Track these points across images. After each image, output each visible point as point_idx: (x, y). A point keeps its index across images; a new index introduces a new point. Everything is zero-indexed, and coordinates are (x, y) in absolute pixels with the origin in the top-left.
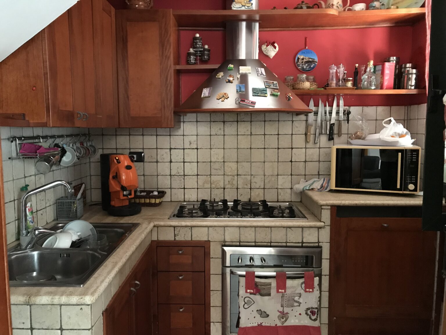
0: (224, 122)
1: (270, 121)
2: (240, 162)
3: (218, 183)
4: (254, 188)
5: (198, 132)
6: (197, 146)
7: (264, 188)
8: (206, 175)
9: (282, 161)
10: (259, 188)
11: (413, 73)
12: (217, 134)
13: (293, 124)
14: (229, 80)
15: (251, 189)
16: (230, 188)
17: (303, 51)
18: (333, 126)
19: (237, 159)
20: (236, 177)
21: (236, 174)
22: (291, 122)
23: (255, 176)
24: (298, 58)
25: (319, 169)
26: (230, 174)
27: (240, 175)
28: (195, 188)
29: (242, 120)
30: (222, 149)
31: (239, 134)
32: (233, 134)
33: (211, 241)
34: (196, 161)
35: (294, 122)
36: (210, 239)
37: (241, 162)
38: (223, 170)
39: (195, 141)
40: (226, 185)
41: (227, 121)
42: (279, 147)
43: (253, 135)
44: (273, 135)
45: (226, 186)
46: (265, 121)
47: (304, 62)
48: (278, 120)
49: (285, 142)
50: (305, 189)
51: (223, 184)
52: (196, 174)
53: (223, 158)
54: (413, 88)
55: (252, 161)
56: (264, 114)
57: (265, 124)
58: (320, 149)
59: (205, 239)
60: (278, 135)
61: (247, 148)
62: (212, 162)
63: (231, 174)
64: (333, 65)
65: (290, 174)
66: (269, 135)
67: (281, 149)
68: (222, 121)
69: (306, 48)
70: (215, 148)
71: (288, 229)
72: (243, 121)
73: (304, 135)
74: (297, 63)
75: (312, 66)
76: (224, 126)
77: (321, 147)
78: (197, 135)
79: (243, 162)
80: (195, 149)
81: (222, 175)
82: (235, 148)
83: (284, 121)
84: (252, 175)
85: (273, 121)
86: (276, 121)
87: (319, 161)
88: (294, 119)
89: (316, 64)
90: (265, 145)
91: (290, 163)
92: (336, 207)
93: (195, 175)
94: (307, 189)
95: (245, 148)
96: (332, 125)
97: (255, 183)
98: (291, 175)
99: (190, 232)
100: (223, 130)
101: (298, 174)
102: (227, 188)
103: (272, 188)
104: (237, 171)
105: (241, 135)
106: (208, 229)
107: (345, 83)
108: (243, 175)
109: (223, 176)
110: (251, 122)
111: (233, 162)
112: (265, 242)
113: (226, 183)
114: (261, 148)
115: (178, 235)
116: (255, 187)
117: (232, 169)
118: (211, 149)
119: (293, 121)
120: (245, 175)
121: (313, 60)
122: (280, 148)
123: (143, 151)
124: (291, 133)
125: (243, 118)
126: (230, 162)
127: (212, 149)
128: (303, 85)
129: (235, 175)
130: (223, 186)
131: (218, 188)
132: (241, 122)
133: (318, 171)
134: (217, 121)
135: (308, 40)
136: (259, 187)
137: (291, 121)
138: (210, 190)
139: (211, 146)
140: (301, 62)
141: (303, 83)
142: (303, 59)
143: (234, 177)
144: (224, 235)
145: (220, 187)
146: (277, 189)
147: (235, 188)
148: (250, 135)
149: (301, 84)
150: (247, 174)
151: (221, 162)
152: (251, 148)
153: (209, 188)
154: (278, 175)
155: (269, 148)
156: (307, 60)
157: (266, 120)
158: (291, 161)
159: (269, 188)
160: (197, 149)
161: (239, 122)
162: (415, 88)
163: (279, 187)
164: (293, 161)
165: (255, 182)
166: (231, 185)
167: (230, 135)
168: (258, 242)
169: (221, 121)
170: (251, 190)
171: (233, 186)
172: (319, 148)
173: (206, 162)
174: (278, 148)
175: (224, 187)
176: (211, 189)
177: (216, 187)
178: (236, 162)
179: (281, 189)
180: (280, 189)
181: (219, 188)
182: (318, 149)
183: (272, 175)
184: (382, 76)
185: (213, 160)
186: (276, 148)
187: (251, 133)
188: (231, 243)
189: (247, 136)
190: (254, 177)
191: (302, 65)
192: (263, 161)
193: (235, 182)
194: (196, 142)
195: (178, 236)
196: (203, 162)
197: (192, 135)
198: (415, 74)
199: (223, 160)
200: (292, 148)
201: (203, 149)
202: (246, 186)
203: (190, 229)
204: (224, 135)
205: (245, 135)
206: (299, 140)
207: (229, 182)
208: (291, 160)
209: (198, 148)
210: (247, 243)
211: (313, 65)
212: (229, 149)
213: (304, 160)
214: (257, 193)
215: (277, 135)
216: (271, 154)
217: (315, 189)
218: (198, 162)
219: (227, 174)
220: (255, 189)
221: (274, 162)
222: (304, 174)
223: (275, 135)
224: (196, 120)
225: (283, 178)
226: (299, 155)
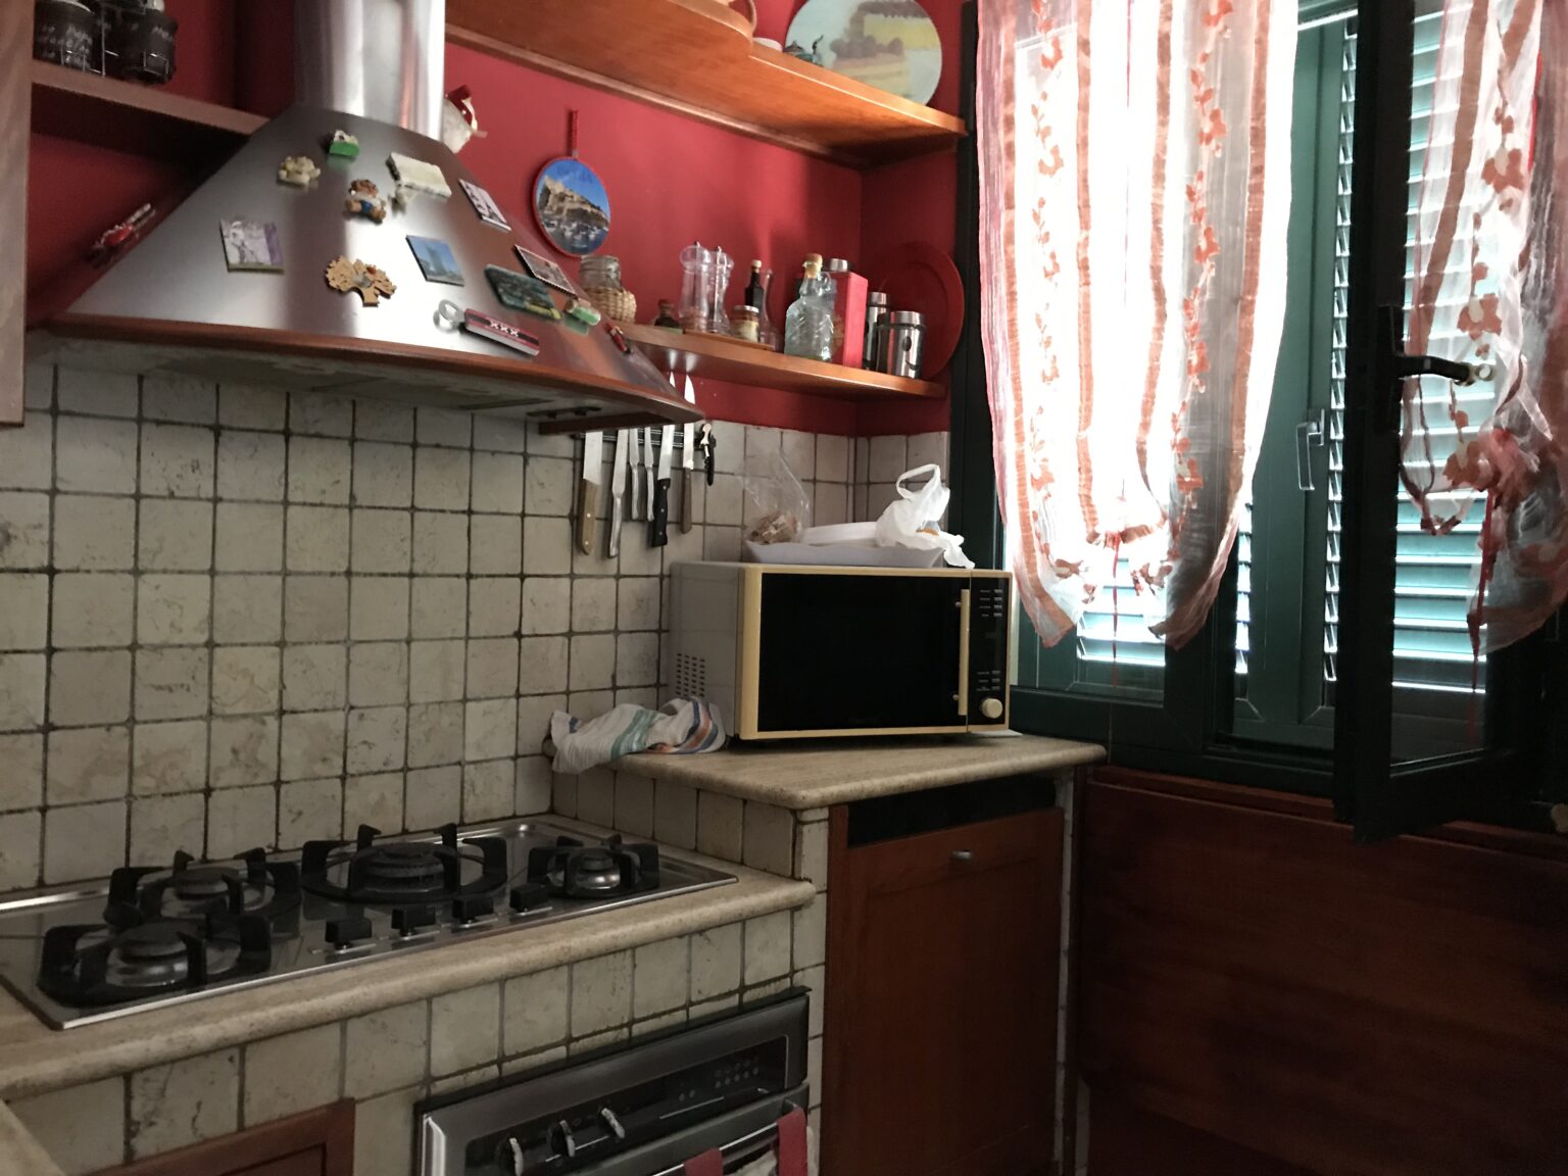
0: (217, 430)
1: (438, 446)
2: (295, 644)
3: (173, 766)
4: (361, 775)
5: (61, 473)
6: (51, 557)
7: (406, 769)
8: (99, 726)
9: (483, 634)
10: (383, 768)
12: (177, 493)
13: (528, 469)
14: (363, 203)
15: (343, 778)
16: (241, 787)
17: (564, 163)
19: (278, 627)
20: (272, 723)
21: (274, 706)
22: (521, 459)
23: (366, 712)
24: (547, 192)
25: (616, 663)
26: (240, 709)
27: (294, 712)
28: (30, 809)
29: (312, 431)
30: (202, 572)
31: (291, 498)
32: (265, 497)
33: (356, 1097)
34: (43, 644)
35: (531, 461)
36: (350, 1091)
37: (301, 643)
38: (206, 690)
39: (40, 526)
40: (220, 769)
41: (231, 429)
42: (474, 571)
43: (361, 507)
44: (449, 515)
45: (218, 779)
46: (415, 446)
47: (565, 212)
48: (468, 445)
49: (495, 548)
50: (622, 750)
51: (202, 768)
52: (41, 721)
53: (206, 626)
55: (355, 636)
56: (412, 413)
57: (414, 458)
58: (622, 581)
60: (470, 512)
61: (333, 574)
62: (141, 647)
63: (249, 710)
64: (698, 244)
65: (513, 692)
66: (431, 511)
67: (479, 580)
68: (205, 426)
69: (569, 154)
70: (165, 571)
71: (696, 938)
72: (319, 436)
73: (566, 522)
74: (542, 208)
75: (592, 236)
76: (216, 453)
77: (622, 572)
78: (53, 492)
79: (310, 643)
80: (40, 571)
81: (201, 718)
82: (270, 573)
83: (493, 453)
84: (352, 708)
85: (449, 448)
86: (461, 449)
87: (616, 632)
88: (530, 450)
89: (606, 229)
90: (412, 560)
91: (515, 641)
92: (846, 807)
93: (31, 732)
94: (635, 747)
95: (320, 573)
96: (660, 485)
97: (365, 747)
98: (518, 695)
99: (236, 1079)
100: (212, 472)
101: (542, 691)
102: (222, 789)
103: (438, 766)
104: (281, 693)
105: (304, 504)
106: (344, 1031)
108: (310, 711)
109: (203, 724)
110: (353, 441)
111: (259, 644)
113: (222, 756)
114: (394, 575)
115: (152, 1124)
116: (363, 769)
117: (252, 681)
118: (137, 572)
119: (526, 457)
120: (316, 711)
121: (595, 211)
122: (477, 576)
124: (520, 510)
125: (317, 421)
126: (243, 645)
127: (143, 573)
129: (268, 714)
130: (201, 783)
131: (171, 795)
132: (305, 440)
133: (611, 672)
134: (180, 424)
135: (579, 123)
136: (385, 764)
137: (521, 454)
138: (123, 807)
139: (141, 555)
140: (555, 208)
142: (562, 198)
143: (264, 723)
144: (428, 1043)
145: (188, 783)
146: (458, 768)
147: (264, 784)
148: (346, 506)
150: (329, 705)
151: (194, 647)
152: (349, 573)
153: (117, 800)
154: (465, 700)
155: (429, 571)
156: (577, 206)
157: (421, 440)
158: (519, 635)
159: (426, 768)
160: (51, 571)
161: (293, 440)
163: (470, 756)
164: (524, 631)
165: (365, 742)
166: (247, 766)
167: (246, 502)
168: (578, 1039)
169: (199, 426)
170: (343, 785)
171: (256, 775)
172: (618, 577)
173: (103, 649)
174: (469, 576)
175: (207, 783)
176: (129, 804)
177: (164, 789)
178: (277, 644)
179: (478, 765)
180: (472, 767)
181: (177, 794)
182: (612, 582)
183: (441, 702)
185: (147, 636)
186: (458, 576)
187: (352, 497)
188: (461, 1077)
189: (331, 510)
190: (361, 716)
191: (560, 221)
192: (404, 635)
193: (267, 754)
194: (45, 534)
195: (153, 1129)
196: (89, 649)
197: (19, 490)
198: (918, 327)
199: (204, 638)
200: (523, 577)
201: (88, 571)
202: (320, 769)
203: (231, 1059)
204: (216, 500)
205: (322, 505)
206: (549, 541)
207: (235, 751)
208: (516, 628)
209: (57, 565)
211: (597, 231)
212: (242, 573)
213: (565, 629)
214: (374, 797)
215: (463, 512)
216: (439, 601)
217: (664, 744)
218: (50, 651)
219: (228, 711)
220: (363, 779)
221: (452, 639)
222: (563, 689)
223: (456, 512)
224: (48, 403)
225: (485, 714)
226: (548, 605)
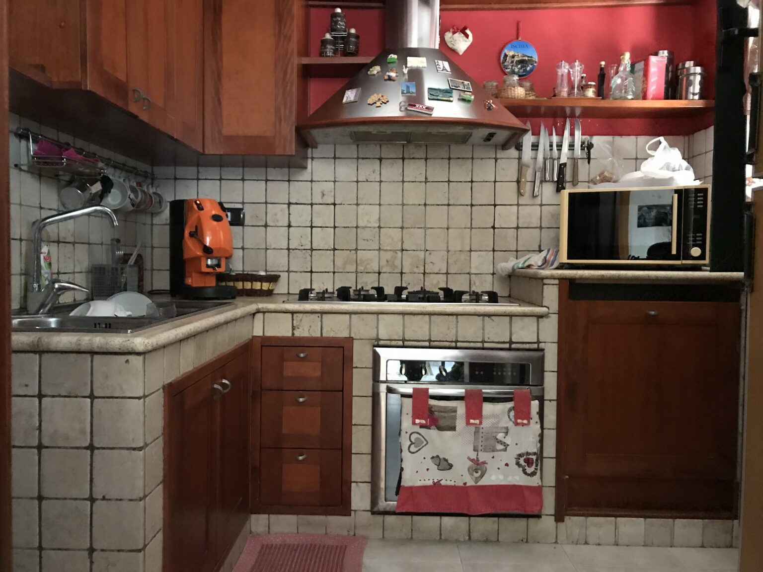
0: (381, 159)
1: (459, 158)
2: (407, 228)
3: (368, 264)
4: (430, 273)
5: (336, 176)
6: (335, 201)
7: (447, 273)
8: (348, 250)
9: (477, 227)
10: (438, 272)
11: (697, 73)
12: (369, 180)
13: (497, 164)
14: (389, 76)
15: (424, 273)
16: (389, 273)
17: (515, 43)
18: (564, 168)
19: (401, 222)
20: (399, 253)
21: (400, 248)
22: (494, 160)
23: (432, 252)
24: (506, 56)
25: (541, 241)
26: (389, 248)
27: (406, 250)
28: (330, 272)
29: (412, 157)
30: (377, 205)
31: (405, 180)
32: (396, 180)
33: (354, 338)
34: (333, 226)
35: (498, 161)
36: (353, 335)
37: (409, 228)
38: (378, 242)
39: (331, 191)
40: (383, 267)
41: (385, 159)
42: (473, 203)
43: (429, 182)
44: (463, 183)
45: (382, 269)
46: (449, 159)
47: (515, 62)
48: (471, 156)
49: (483, 195)
50: (515, 267)
51: (378, 265)
52: (333, 247)
53: (378, 221)
54: (697, 97)
55: (428, 226)
56: (448, 147)
57: (449, 163)
58: (543, 207)
59: (345, 334)
60: (472, 182)
61: (419, 205)
62: (359, 227)
63: (391, 248)
64: (563, 61)
65: (491, 249)
66: (456, 182)
67: (476, 207)
68: (377, 158)
69: (518, 39)
70: (365, 204)
71: (486, 318)
72: (413, 158)
73: (516, 183)
74: (503, 63)
75: (528, 69)
76: (380, 167)
77: (543, 203)
78: (335, 182)
79: (412, 228)
80: (331, 204)
81: (377, 250)
82: (398, 205)
83: (482, 159)
84: (427, 250)
85: (463, 158)
86: (468, 158)
87: (541, 228)
88: (498, 157)
89: (535, 65)
90: (449, 200)
91: (492, 230)
92: (568, 281)
93: (330, 250)
94: (520, 266)
95: (415, 205)
96: (562, 167)
97: (431, 264)
98: (494, 251)
99: (320, 323)
100: (379, 173)
101: (505, 250)
102: (384, 273)
103: (460, 274)
104: (402, 244)
105: (409, 182)
106: (350, 318)
107: (584, 91)
108: (412, 250)
109: (377, 252)
110: (426, 159)
111: (395, 228)
112: (446, 341)
113: (383, 262)
114: (442, 205)
115: (298, 328)
116: (431, 271)
117: (393, 239)
118: (357, 205)
119: (496, 159)
120: (414, 250)
121: (529, 58)
122: (475, 205)
123: (243, 207)
124: (494, 180)
125: (413, 154)
126: (390, 228)
127: (359, 205)
128: (513, 92)
129: (398, 250)
130: (377, 270)
131: (368, 273)
132: (409, 160)
133: (538, 244)
134: (369, 158)
135: (521, 25)
136: (440, 271)
137: (494, 158)
138: (354, 275)
139: (358, 200)
140: (510, 62)
141: (513, 88)
142: (513, 57)
143: (396, 253)
144: (377, 328)
145: (373, 270)
146: (468, 275)
147: (397, 273)
148: (424, 182)
149: (509, 90)
150: (419, 249)
151: (374, 228)
152: (425, 205)
153: (353, 272)
154: (471, 251)
155: (455, 204)
156: (521, 58)
157: (452, 157)
158: (494, 228)
159: (456, 274)
160: (334, 204)
161: (405, 160)
162: (700, 98)
163: (473, 271)
164: (496, 226)
165: (432, 263)
166: (391, 266)
167: (390, 182)
168: (434, 341)
169: (375, 158)
170: (424, 276)
171: (394, 270)
172: (541, 205)
173: (348, 227)
174: (472, 205)
175: (379, 270)
176: (356, 274)
177: (366, 271)
178: (401, 228)
179: (477, 275)
180: (474, 275)
181: (370, 273)
182: (539, 207)
183: (461, 251)
184: (645, 79)
185: (361, 224)
186: (467, 205)
187: (426, 178)
188: (389, 342)
189: (419, 183)
190: (430, 254)
191: (512, 66)
192: (446, 226)
193: (398, 263)
194: (333, 193)
195: (298, 330)
196: (344, 227)
197: (326, 181)
198: (700, 74)
199: (377, 225)
200: (495, 205)
201: (344, 204)
202: (416, 270)
203: (319, 317)
204: (381, 182)
205: (415, 182)
206: (507, 192)
207: (387, 261)
208: (493, 225)
209: (336, 203)
210: (416, 342)
211: (531, 66)
212: (389, 205)
213: (515, 226)
214: (435, 282)
215: (469, 182)
216: (460, 216)
217: (533, 265)
218: (335, 227)
219: (385, 248)
220: (431, 275)
221: (465, 228)
222: (515, 249)
223: (466, 182)
224: (333, 156)
225: (479, 256)
226: (507, 216)
